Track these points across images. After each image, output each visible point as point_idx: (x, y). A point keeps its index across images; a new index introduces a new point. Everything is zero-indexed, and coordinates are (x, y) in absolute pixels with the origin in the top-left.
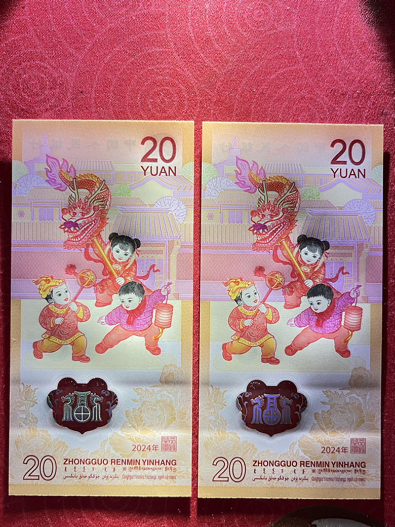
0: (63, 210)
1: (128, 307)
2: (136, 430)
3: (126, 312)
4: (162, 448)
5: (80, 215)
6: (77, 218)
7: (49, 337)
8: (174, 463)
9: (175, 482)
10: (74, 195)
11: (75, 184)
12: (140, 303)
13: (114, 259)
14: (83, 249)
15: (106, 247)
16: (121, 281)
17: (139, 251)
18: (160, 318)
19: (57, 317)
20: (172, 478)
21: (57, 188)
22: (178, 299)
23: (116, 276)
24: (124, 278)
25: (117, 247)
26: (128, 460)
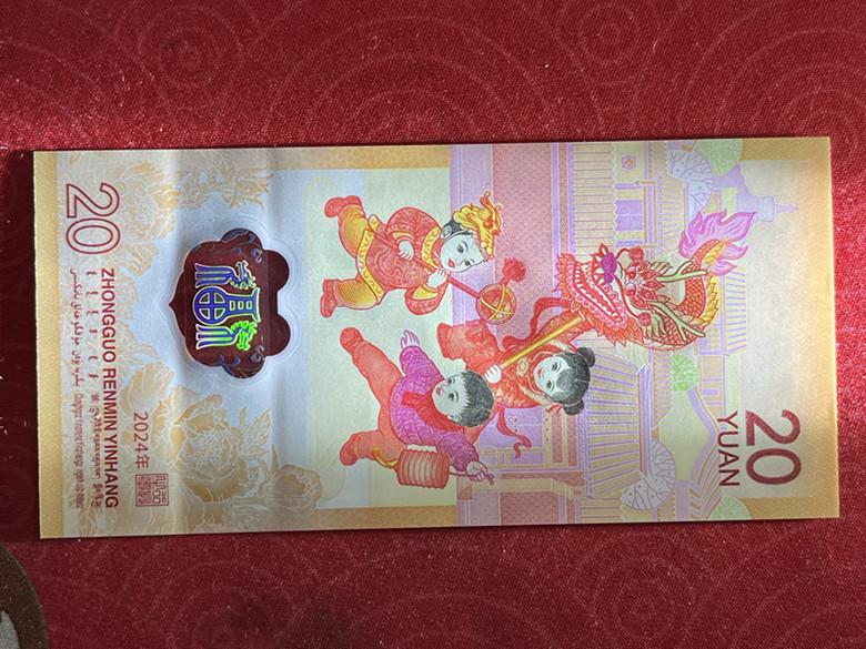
0: (639, 251)
1: (438, 393)
2: (181, 419)
3: (429, 389)
4: (143, 476)
5: (630, 286)
6: (622, 281)
7: (371, 230)
8: (110, 501)
9: (70, 506)
10: (671, 271)
11: (695, 274)
12: (449, 417)
13: (541, 358)
14: (558, 294)
15: (562, 341)
16: (493, 376)
17: (558, 412)
18: (419, 462)
19: (414, 246)
20: (80, 500)
21: (684, 239)
22: (459, 498)
23: (502, 366)
24: (501, 381)
25: (564, 366)
26: (115, 405)
